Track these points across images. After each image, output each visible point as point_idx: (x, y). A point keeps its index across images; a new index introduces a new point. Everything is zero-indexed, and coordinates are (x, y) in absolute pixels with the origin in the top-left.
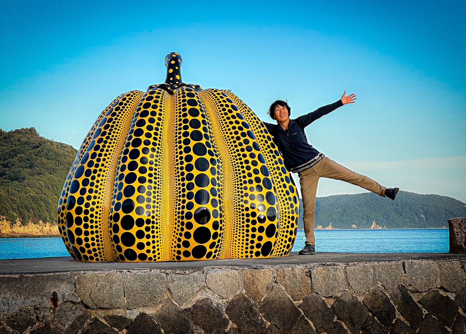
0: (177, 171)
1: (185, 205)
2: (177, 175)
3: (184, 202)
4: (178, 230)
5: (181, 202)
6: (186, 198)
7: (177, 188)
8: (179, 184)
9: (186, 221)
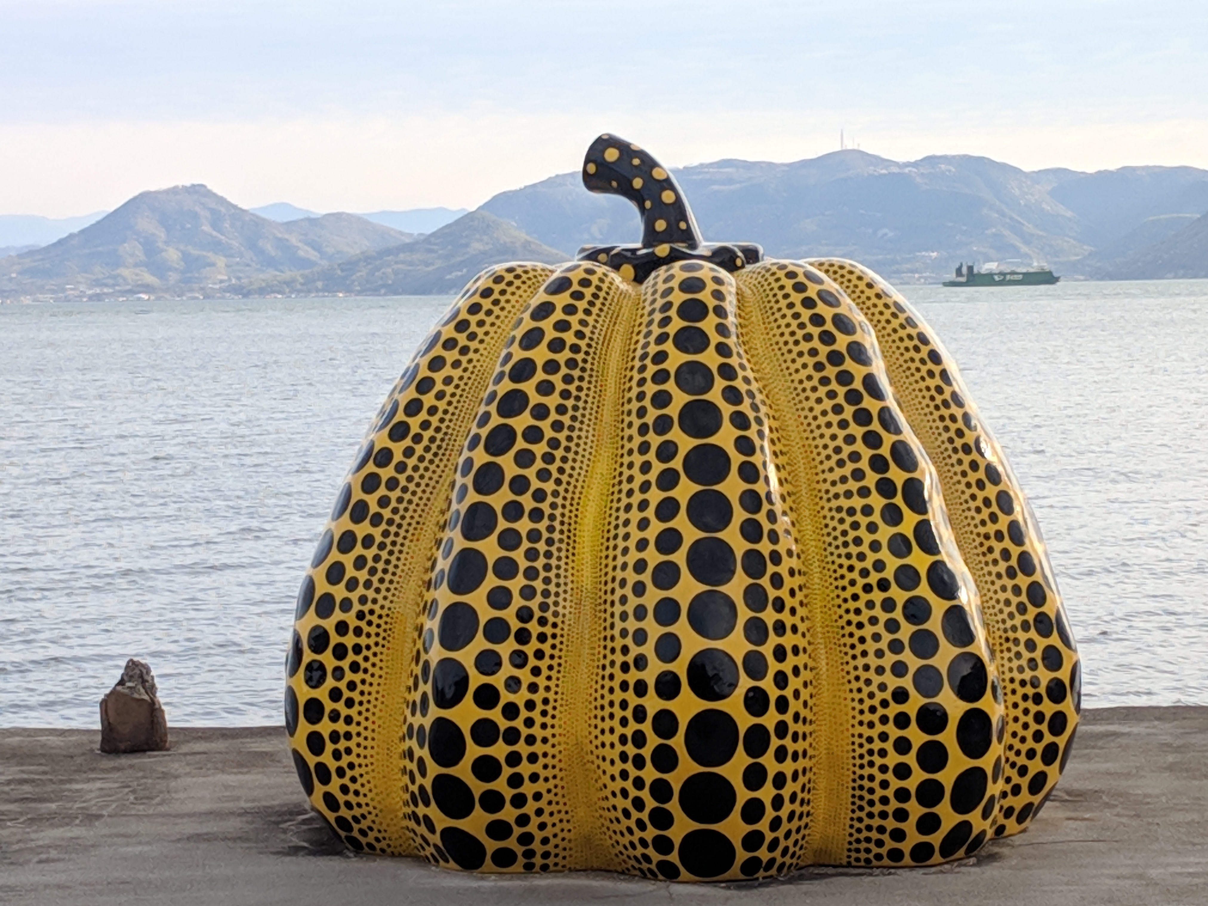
0: (987, 544)
1: (1038, 654)
2: (990, 557)
3: (1031, 645)
4: (1023, 740)
5: (1022, 648)
6: (1033, 634)
7: (998, 601)
8: (1004, 589)
9: (1048, 708)
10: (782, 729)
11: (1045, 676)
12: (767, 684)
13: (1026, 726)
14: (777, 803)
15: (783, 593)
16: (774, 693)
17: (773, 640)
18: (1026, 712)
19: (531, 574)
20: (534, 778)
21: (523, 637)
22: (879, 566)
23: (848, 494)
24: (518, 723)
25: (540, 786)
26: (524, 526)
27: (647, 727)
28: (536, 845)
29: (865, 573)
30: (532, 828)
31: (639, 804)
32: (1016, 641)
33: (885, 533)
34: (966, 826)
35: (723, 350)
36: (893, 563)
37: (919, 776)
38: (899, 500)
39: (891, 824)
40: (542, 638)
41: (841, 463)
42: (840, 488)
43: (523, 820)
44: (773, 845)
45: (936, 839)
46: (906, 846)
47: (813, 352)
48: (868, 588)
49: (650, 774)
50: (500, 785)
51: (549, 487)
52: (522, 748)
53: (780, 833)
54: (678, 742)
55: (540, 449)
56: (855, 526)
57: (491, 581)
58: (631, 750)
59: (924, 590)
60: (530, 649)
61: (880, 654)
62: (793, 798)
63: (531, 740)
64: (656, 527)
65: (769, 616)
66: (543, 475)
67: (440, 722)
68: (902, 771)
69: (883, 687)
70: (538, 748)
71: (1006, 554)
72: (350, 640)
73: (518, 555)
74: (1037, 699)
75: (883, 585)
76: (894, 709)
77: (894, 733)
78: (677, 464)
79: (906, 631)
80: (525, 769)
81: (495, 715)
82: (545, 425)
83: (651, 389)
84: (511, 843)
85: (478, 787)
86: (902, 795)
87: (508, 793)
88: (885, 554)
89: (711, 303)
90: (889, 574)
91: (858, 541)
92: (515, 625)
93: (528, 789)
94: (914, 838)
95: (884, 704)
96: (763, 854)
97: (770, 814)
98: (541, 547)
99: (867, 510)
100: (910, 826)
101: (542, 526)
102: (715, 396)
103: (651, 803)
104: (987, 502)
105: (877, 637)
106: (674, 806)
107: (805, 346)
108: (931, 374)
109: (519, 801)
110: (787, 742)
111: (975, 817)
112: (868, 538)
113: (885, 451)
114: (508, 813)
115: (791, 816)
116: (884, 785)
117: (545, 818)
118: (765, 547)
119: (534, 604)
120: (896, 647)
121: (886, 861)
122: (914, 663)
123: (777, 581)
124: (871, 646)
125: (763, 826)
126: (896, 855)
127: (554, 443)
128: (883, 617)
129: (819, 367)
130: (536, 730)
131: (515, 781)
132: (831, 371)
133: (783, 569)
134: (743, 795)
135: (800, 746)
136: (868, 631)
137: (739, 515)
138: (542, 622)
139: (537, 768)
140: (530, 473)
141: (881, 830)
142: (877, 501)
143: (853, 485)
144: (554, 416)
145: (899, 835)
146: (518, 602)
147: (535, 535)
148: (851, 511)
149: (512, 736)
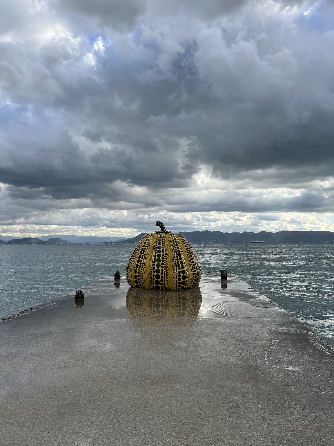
0: (188, 260)
10: (165, 276)
11: (194, 273)
12: (163, 272)
13: (192, 277)
14: (164, 283)
15: (166, 264)
16: (164, 273)
17: (164, 268)
18: (192, 276)
19: (143, 261)
20: (143, 280)
21: (142, 267)
22: (175, 261)
23: (173, 255)
24: (142, 275)
25: (144, 281)
26: (143, 257)
27: (152, 276)
28: (144, 287)
29: (174, 262)
30: (143, 285)
31: (151, 283)
32: (191, 269)
33: (176, 258)
34: (184, 286)
35: (163, 241)
36: (176, 261)
37: (178, 281)
38: (178, 255)
39: (176, 286)
40: (144, 267)
41: (173, 252)
42: (172, 254)
43: (142, 284)
44: (164, 287)
45: (180, 287)
46: (177, 288)
47: (172, 241)
48: (174, 263)
49: (152, 280)
50: (140, 281)
51: (146, 253)
52: (142, 277)
53: (165, 286)
54: (155, 277)
55: (145, 250)
56: (173, 257)
57: (140, 262)
58: (151, 278)
59: (179, 264)
60: (143, 268)
61: (175, 269)
62: (166, 283)
63: (143, 277)
64: (154, 257)
65: (164, 266)
66: (145, 253)
67: (135, 275)
68: (177, 281)
69: (175, 273)
70: (143, 278)
71: (191, 261)
72: (130, 267)
73: (142, 260)
74: (193, 275)
75: (176, 263)
76: (176, 275)
77: (176, 277)
78: (157, 251)
79: (178, 267)
80: (142, 279)
81: (139, 274)
82: (146, 248)
83: (156, 244)
84: (141, 286)
85: (138, 281)
86: (177, 283)
87: (141, 282)
88: (176, 260)
89: (162, 237)
90: (176, 262)
91: (173, 259)
92: (142, 266)
93: (142, 281)
94: (178, 287)
95: (175, 274)
96: (163, 288)
97: (163, 284)
98: (145, 259)
99: (175, 256)
100: (177, 286)
101: (145, 257)
102: (161, 245)
103: (152, 283)
104: (189, 256)
105: (175, 268)
106: (154, 283)
107: (171, 241)
108: (185, 244)
109: (142, 282)
110: (165, 278)
111: (184, 285)
112: (175, 259)
113: (177, 251)
114: (141, 284)
115: (166, 285)
116: (175, 282)
117: (144, 284)
118: (164, 259)
119: (143, 264)
120: (176, 269)
121: (176, 290)
122: (178, 271)
123: (165, 262)
124: (174, 269)
125: (163, 285)
126: (176, 289)
127: (147, 250)
128: (175, 266)
129: (172, 243)
130: (143, 276)
131: (141, 281)
132: (173, 243)
133: (166, 261)
134: (161, 282)
135: (167, 278)
136: (174, 267)
137: (162, 256)
138: (144, 266)
139: (143, 279)
140: (144, 252)
141: (175, 286)
142: (176, 255)
143: (174, 254)
144: (147, 247)
145: (177, 287)
146: (142, 264)
147: (144, 258)
148: (173, 256)
149: (141, 276)
